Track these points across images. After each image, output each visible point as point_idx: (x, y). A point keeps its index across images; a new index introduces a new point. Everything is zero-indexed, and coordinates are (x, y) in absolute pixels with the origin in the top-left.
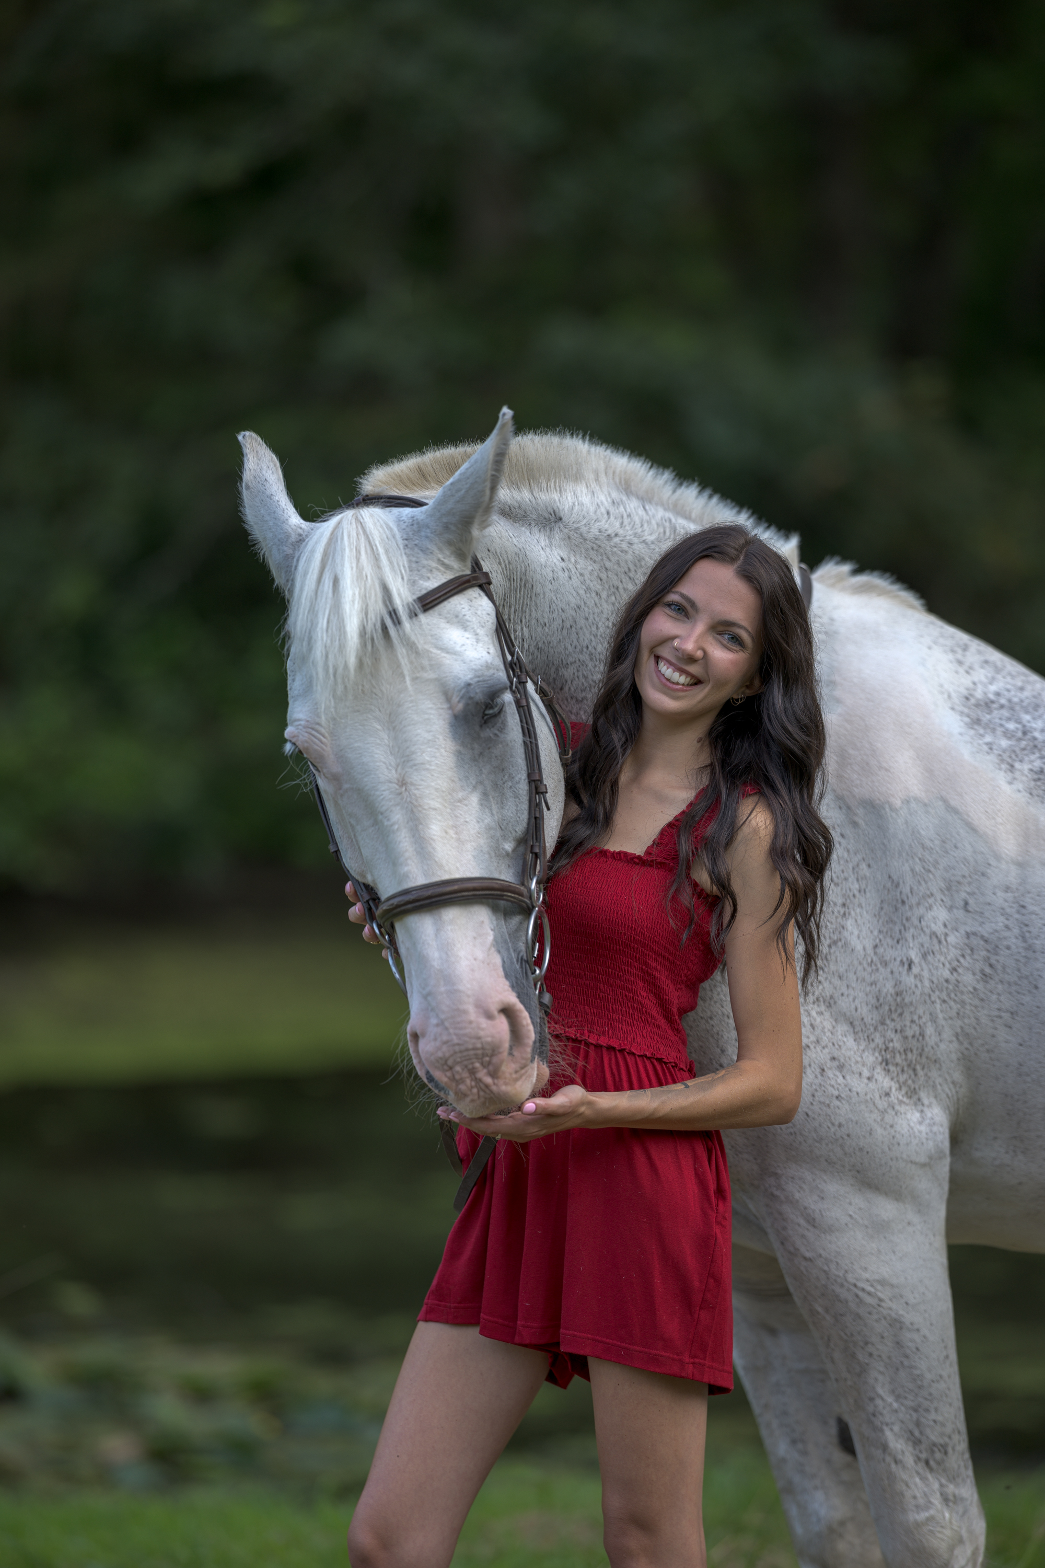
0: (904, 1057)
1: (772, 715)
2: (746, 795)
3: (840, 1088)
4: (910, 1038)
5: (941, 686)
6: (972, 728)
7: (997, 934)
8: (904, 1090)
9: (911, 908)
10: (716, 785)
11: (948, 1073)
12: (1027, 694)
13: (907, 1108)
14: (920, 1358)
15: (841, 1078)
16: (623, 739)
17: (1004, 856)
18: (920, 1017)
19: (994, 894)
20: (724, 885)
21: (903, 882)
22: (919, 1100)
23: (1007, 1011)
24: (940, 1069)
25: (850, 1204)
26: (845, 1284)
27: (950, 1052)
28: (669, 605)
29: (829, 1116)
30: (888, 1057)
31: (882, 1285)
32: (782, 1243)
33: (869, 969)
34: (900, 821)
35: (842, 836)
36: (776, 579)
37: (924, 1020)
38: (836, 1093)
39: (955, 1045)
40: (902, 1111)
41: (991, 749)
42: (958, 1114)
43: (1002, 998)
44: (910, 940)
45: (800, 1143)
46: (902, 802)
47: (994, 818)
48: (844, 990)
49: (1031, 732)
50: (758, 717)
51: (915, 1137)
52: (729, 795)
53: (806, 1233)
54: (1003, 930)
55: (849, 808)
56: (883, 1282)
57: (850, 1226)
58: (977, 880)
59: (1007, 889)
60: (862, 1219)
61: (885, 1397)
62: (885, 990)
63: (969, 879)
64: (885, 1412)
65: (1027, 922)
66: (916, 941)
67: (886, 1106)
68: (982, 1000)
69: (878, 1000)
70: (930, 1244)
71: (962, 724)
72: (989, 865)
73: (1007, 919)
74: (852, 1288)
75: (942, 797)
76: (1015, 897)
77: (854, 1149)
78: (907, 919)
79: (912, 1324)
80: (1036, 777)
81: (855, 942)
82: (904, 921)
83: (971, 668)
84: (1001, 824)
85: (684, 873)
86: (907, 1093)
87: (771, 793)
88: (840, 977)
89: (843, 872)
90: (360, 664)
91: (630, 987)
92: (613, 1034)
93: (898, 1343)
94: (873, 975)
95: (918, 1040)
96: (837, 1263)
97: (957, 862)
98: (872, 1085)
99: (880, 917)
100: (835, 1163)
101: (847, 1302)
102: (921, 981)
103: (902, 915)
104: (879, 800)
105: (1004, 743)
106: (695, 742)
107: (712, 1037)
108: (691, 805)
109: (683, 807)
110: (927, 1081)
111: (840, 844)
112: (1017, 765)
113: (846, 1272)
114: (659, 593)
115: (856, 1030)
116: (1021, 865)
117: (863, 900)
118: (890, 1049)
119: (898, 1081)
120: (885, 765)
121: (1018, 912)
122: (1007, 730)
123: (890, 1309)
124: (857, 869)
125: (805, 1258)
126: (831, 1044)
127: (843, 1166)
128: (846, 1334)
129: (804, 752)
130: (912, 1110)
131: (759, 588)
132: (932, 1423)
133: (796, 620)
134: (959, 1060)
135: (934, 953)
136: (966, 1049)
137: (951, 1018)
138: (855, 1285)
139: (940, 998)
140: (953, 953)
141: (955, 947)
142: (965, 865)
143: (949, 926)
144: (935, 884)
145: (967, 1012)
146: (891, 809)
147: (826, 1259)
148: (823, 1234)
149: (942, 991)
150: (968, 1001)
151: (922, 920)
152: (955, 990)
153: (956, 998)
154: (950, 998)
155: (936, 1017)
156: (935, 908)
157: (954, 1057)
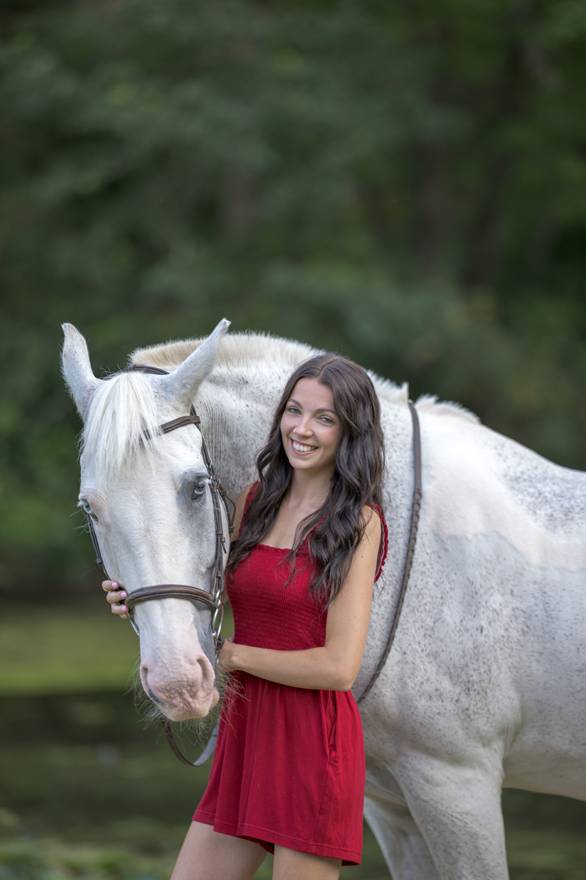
5: (491, 468)
6: (511, 491)
7: (530, 608)
9: (481, 596)
11: (506, 692)
14: (487, 854)
17: (533, 564)
18: (488, 660)
19: (528, 585)
21: (476, 582)
24: (501, 690)
27: (506, 679)
28: (290, 409)
29: (434, 724)
30: (470, 686)
32: (410, 793)
33: (458, 635)
34: (472, 547)
37: (490, 661)
38: (438, 711)
39: (509, 674)
41: (523, 502)
43: (534, 645)
44: (481, 614)
45: (420, 738)
46: (473, 536)
47: (526, 542)
53: (424, 787)
54: (533, 606)
55: (441, 542)
57: (448, 783)
58: (518, 578)
59: (535, 583)
60: (455, 779)
61: (467, 876)
62: (468, 646)
63: (514, 577)
65: (547, 601)
66: (485, 615)
68: (523, 646)
69: (464, 652)
70: (491, 793)
71: (505, 489)
72: (525, 569)
73: (535, 600)
75: (496, 531)
76: (540, 587)
77: (447, 743)
78: (479, 603)
79: (483, 836)
80: (549, 518)
81: (449, 619)
82: (478, 604)
83: (506, 458)
84: (531, 545)
88: (441, 641)
90: (125, 462)
94: (460, 638)
95: (487, 674)
96: (441, 804)
97: (506, 568)
99: (463, 603)
100: (436, 752)
102: (488, 638)
103: (476, 601)
104: (460, 535)
105: (529, 499)
111: (438, 562)
112: (538, 512)
113: (446, 808)
115: (451, 672)
116: (542, 569)
117: (453, 595)
118: (471, 681)
120: (462, 515)
121: (542, 596)
122: (529, 492)
124: (448, 577)
125: (423, 801)
126: (436, 681)
127: (441, 753)
128: (446, 842)
134: (511, 683)
135: (495, 621)
136: (515, 676)
137: (506, 658)
138: (452, 815)
139: (499, 647)
140: (506, 620)
141: (507, 617)
142: (510, 569)
143: (503, 605)
144: (494, 581)
145: (515, 654)
146: (467, 540)
147: (435, 801)
148: (433, 788)
149: (501, 643)
150: (514, 647)
151: (487, 602)
152: (508, 642)
153: (508, 647)
154: (505, 646)
155: (498, 659)
156: (494, 595)
157: (508, 681)
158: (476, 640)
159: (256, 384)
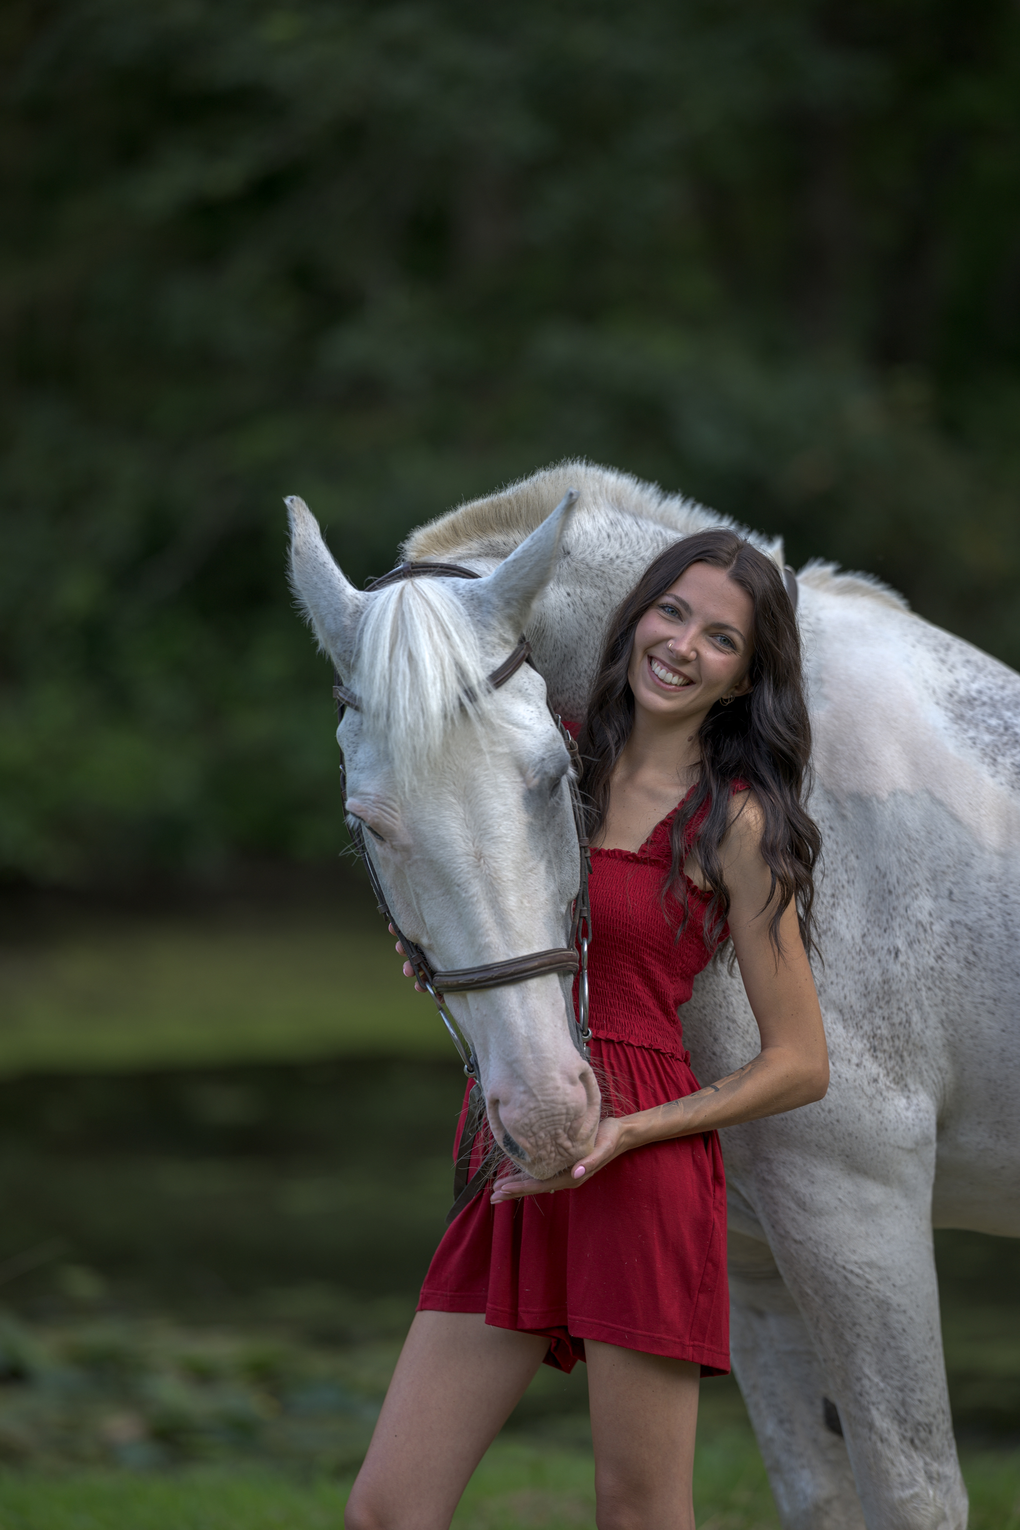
0: (891, 1043)
1: (763, 715)
2: (736, 792)
4: (897, 1025)
5: (926, 681)
6: (956, 723)
7: (980, 923)
8: (892, 1076)
9: (898, 897)
10: (706, 783)
11: (934, 1059)
12: (1007, 691)
13: (895, 1094)
14: (906, 1339)
16: (616, 738)
17: (987, 846)
18: (906, 1005)
19: (978, 883)
20: (715, 878)
22: (906, 1086)
23: (990, 998)
24: (926, 1056)
25: (840, 1188)
26: (834, 1266)
27: (936, 1038)
28: (663, 607)
30: (876, 1043)
31: (870, 1268)
32: (773, 1227)
33: (858, 958)
34: (887, 813)
35: (831, 828)
36: (767, 583)
37: (910, 1007)
39: (941, 1031)
40: (890, 1097)
41: (974, 743)
42: (945, 1100)
43: (986, 985)
44: (897, 928)
45: (791, 1128)
46: (889, 795)
47: (977, 810)
48: (833, 978)
49: (1012, 728)
50: (747, 716)
51: (902, 1123)
52: (719, 792)
53: (797, 1216)
54: (987, 919)
55: (837, 802)
56: (871, 1264)
57: (840, 1209)
58: (961, 870)
59: (990, 879)
60: (851, 1202)
61: (872, 1377)
62: (873, 978)
63: (954, 869)
64: (871, 1392)
65: (1009, 911)
66: (902, 930)
67: (874, 1091)
68: (966, 987)
69: (866, 988)
70: (917, 1228)
71: (946, 719)
72: (973, 855)
73: (990, 908)
74: (841, 1270)
75: (927, 789)
76: (998, 887)
77: (844, 1134)
78: (894, 909)
79: (899, 1305)
81: (844, 932)
82: (891, 911)
83: (953, 666)
84: (985, 816)
85: (677, 870)
86: (894, 1079)
87: (761, 789)
88: (830, 968)
89: (832, 863)
91: (627, 981)
92: (611, 1027)
93: (885, 1324)
94: (861, 963)
95: (905, 1027)
96: (827, 1246)
97: (942, 852)
98: (861, 1072)
99: (868, 907)
100: (824, 1148)
101: (836, 1283)
102: (907, 969)
103: (889, 905)
104: (867, 793)
105: (987, 738)
106: (686, 740)
108: (682, 803)
109: (675, 805)
110: (914, 1068)
111: (829, 836)
112: (1000, 759)
113: (835, 1254)
114: (653, 596)
115: (845, 1018)
116: (1003, 856)
117: (851, 891)
118: (878, 1036)
119: (886, 1068)
120: (872, 759)
121: (1001, 901)
122: (989, 725)
123: (878, 1291)
124: (845, 861)
125: (795, 1241)
127: (833, 1151)
128: (835, 1316)
129: (793, 751)
130: (899, 1095)
131: (751, 592)
132: (917, 1403)
133: (785, 623)
134: (944, 1046)
135: (919, 941)
136: (952, 1035)
137: (936, 1005)
138: (844, 1268)
139: (925, 986)
140: (938, 941)
141: (941, 936)
142: (949, 855)
143: (934, 916)
144: (921, 874)
145: (952, 999)
146: (878, 802)
147: (816, 1242)
148: (813, 1218)
149: (928, 978)
150: (952, 988)
151: (908, 909)
152: (940, 977)
153: (941, 986)
154: (935, 986)
155: (922, 1004)
156: (921, 897)
157: (939, 1043)
158: (887, 970)
159: (580, 554)
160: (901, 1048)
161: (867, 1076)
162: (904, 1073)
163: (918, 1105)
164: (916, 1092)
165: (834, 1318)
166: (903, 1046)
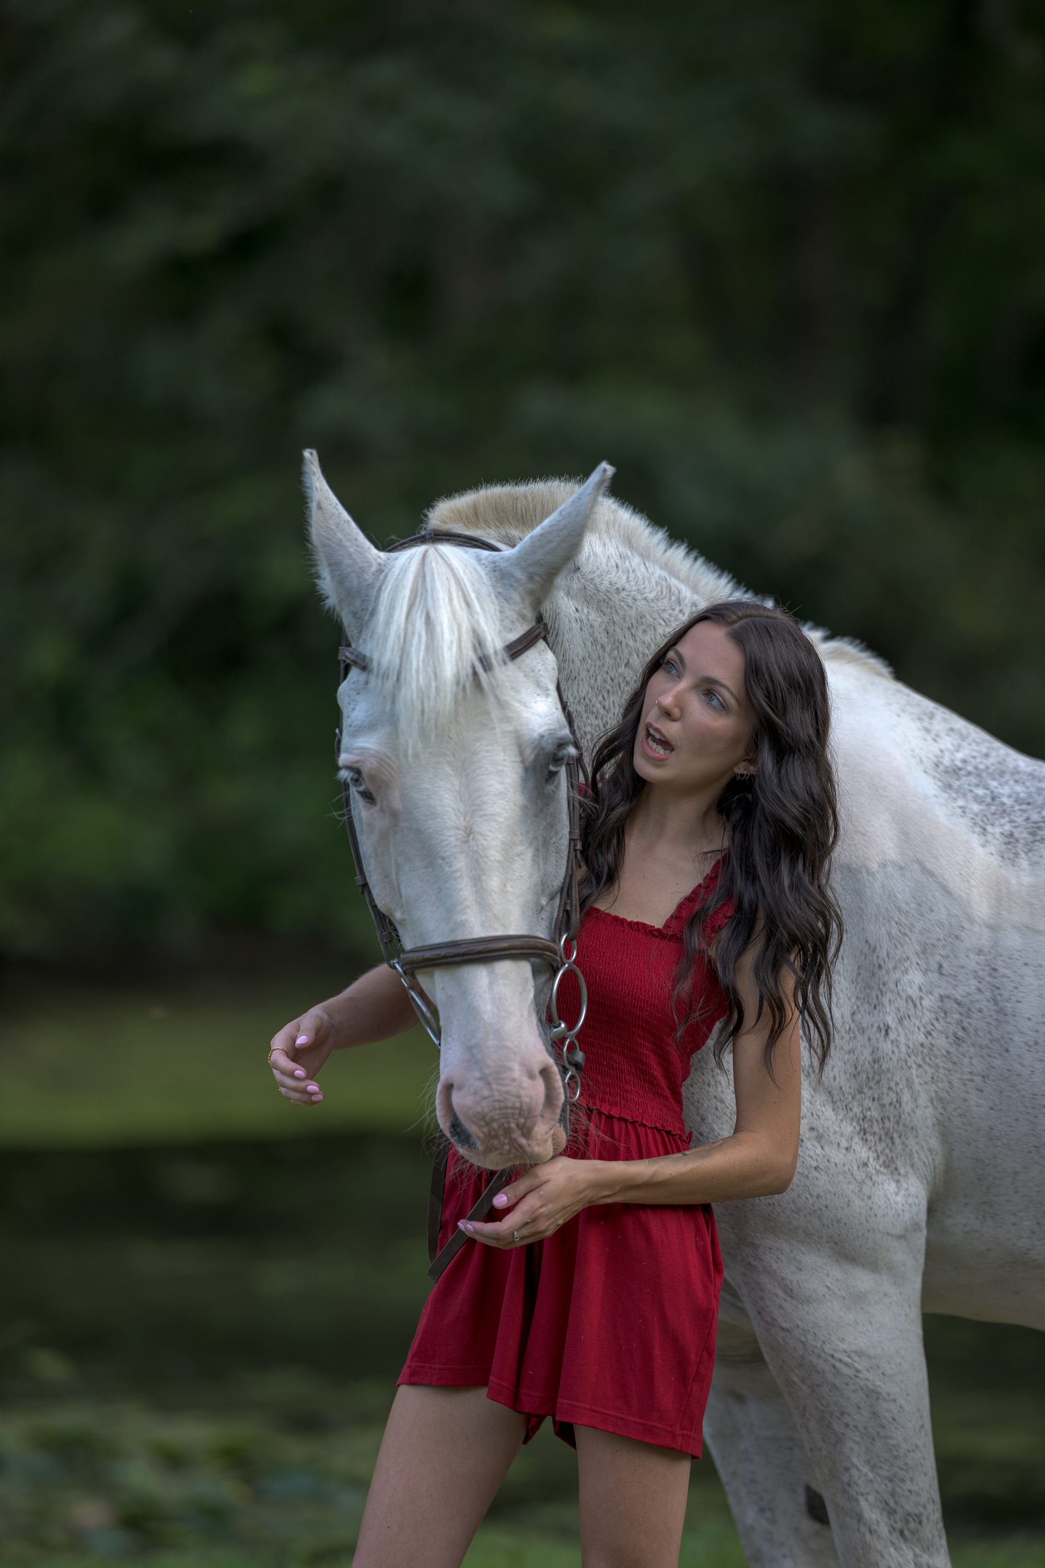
0: (881, 1125)
3: (819, 1159)
4: (887, 1106)
5: (913, 751)
6: (945, 792)
7: (969, 997)
8: (882, 1158)
9: (888, 972)
11: (925, 1141)
12: (992, 760)
13: (884, 1178)
14: (896, 1428)
15: (819, 1148)
17: (976, 918)
18: (897, 1084)
19: (967, 957)
21: (880, 946)
22: (896, 1169)
23: (979, 1075)
24: (916, 1137)
25: (828, 1275)
26: (822, 1354)
27: (926, 1118)
29: (808, 1187)
30: (866, 1126)
31: (860, 1356)
32: (759, 1313)
33: (847, 1037)
34: (877, 885)
37: (901, 1086)
38: (814, 1164)
39: (931, 1110)
40: (880, 1182)
41: (964, 812)
42: (935, 1184)
43: (975, 1061)
44: (887, 1004)
45: (778, 1213)
46: (879, 866)
49: (999, 798)
51: (892, 1208)
53: (784, 1303)
54: (976, 993)
56: (861, 1353)
57: (828, 1297)
58: (951, 943)
59: (979, 952)
60: (840, 1290)
61: (860, 1467)
62: (863, 1058)
63: (944, 942)
64: (860, 1482)
65: (997, 985)
66: (893, 1006)
67: (864, 1176)
68: (955, 1063)
69: (856, 1068)
70: (906, 1315)
71: (935, 787)
72: (963, 928)
73: (979, 982)
74: (829, 1358)
75: (918, 860)
76: (986, 960)
77: (832, 1220)
78: (884, 984)
79: (888, 1394)
80: (1006, 840)
82: (881, 986)
83: (937, 736)
84: (975, 887)
86: (884, 1162)
92: (625, 1105)
93: (874, 1413)
94: (851, 1042)
95: (895, 1107)
96: (815, 1334)
97: (932, 925)
98: (850, 1156)
99: (857, 983)
100: (812, 1235)
101: (824, 1373)
102: (898, 1046)
103: (879, 980)
104: (855, 864)
105: (976, 807)
107: (693, 1104)
110: (904, 1150)
112: (990, 830)
113: (824, 1342)
115: (834, 1100)
116: (992, 928)
117: (840, 966)
118: (868, 1118)
119: (876, 1150)
120: (861, 829)
121: (990, 975)
122: (977, 795)
123: (867, 1380)
125: (783, 1329)
126: (810, 1114)
127: (821, 1238)
128: (822, 1405)
130: (889, 1179)
132: (907, 1493)
134: (934, 1125)
135: (909, 1017)
136: (941, 1114)
137: (926, 1083)
138: (833, 1356)
139: (915, 1063)
140: (928, 1016)
141: (930, 1011)
142: (939, 928)
143: (924, 990)
144: (911, 948)
145: (941, 1075)
146: (868, 873)
147: (803, 1330)
148: (800, 1305)
149: (918, 1055)
150: (942, 1064)
151: (898, 984)
152: (930, 1054)
153: (930, 1062)
154: (925, 1062)
155: (913, 1083)
156: (911, 972)
157: (930, 1122)
158: (878, 1049)
160: (891, 1130)
161: (856, 1160)
162: (894, 1156)
163: (907, 1189)
164: (906, 1176)
165: (821, 1407)
166: (893, 1127)
